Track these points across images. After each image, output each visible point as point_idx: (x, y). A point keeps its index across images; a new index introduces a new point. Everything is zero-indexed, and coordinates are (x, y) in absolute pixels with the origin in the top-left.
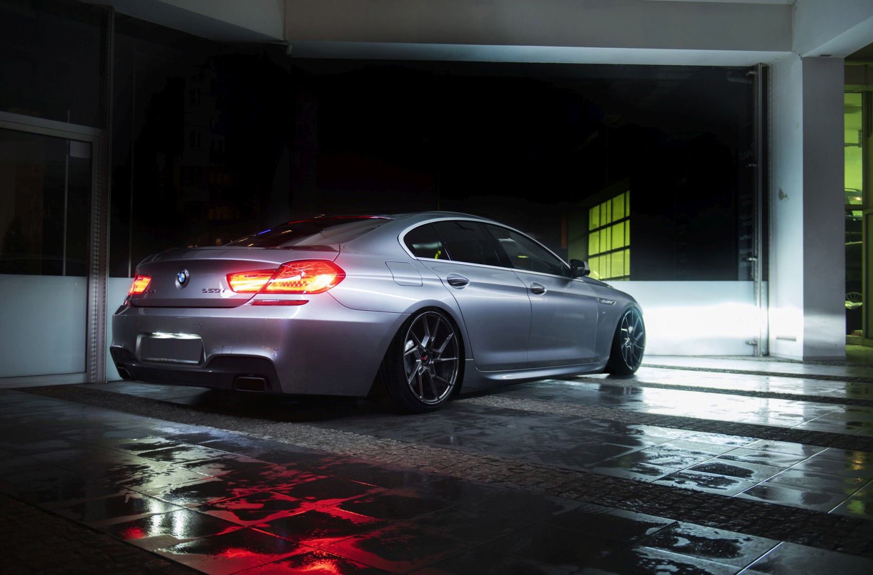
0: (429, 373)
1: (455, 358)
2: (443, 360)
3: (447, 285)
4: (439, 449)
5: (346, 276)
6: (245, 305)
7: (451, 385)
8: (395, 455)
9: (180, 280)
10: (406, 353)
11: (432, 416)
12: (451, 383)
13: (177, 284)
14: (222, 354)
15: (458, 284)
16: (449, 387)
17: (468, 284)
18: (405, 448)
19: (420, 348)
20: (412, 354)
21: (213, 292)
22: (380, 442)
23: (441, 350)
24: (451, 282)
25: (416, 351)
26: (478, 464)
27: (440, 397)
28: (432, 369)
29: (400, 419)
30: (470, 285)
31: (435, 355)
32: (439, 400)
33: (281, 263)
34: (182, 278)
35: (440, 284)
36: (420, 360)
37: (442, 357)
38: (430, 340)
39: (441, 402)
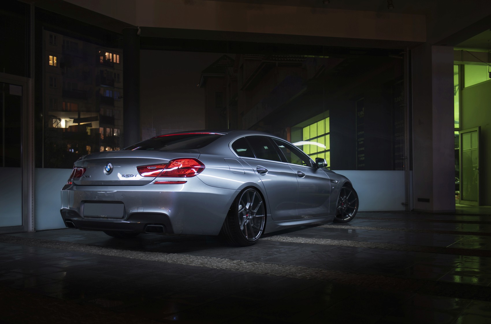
0: (250, 223)
1: (263, 215)
2: (257, 216)
3: (257, 173)
4: (270, 264)
5: (206, 167)
6: (150, 184)
7: (261, 230)
8: (248, 268)
9: (107, 169)
10: (239, 212)
11: (253, 247)
12: (261, 229)
13: (105, 172)
14: (137, 212)
15: (262, 172)
16: (260, 231)
17: (267, 172)
18: (251, 264)
19: (246, 209)
20: (242, 213)
21: (129, 176)
22: (236, 262)
23: (255, 211)
24: (258, 171)
25: (243, 211)
26: (297, 271)
27: (256, 237)
28: (251, 221)
29: (237, 250)
30: (268, 173)
31: (252, 214)
32: (256, 238)
33: (170, 160)
34: (108, 169)
35: (253, 172)
36: (246, 216)
37: (256, 215)
38: (250, 205)
39: (257, 240)
